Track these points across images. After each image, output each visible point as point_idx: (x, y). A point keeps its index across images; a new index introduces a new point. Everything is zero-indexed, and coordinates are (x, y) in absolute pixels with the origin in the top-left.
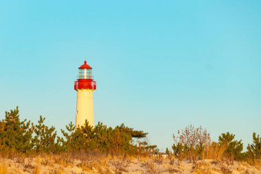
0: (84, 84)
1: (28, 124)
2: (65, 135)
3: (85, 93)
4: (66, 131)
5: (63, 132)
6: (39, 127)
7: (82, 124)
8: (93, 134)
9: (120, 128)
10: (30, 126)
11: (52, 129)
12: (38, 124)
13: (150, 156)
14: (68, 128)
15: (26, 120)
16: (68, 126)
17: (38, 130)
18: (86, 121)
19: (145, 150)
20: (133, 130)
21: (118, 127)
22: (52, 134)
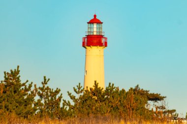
0: (93, 41)
1: (30, 86)
2: (73, 98)
3: (95, 50)
4: (74, 94)
5: (69, 94)
6: (42, 89)
7: (91, 85)
8: (103, 96)
9: (135, 90)
10: (33, 88)
11: (57, 92)
12: (41, 86)
13: (168, 122)
14: (75, 90)
15: (27, 81)
16: (76, 88)
17: (41, 92)
18: (95, 82)
19: (163, 115)
20: (150, 93)
21: (131, 89)
22: (57, 97)
